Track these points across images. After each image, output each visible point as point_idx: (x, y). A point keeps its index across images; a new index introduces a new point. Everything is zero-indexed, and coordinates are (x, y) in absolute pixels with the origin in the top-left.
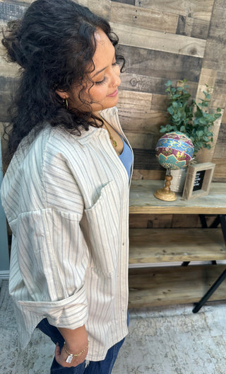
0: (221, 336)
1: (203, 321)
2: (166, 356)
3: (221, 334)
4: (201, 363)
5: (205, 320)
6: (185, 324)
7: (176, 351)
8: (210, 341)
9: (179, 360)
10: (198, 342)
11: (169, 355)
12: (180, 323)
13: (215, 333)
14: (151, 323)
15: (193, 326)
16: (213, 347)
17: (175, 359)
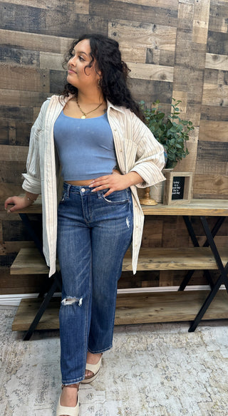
0: (219, 351)
1: (199, 339)
2: (156, 366)
3: (218, 348)
4: (194, 372)
5: (202, 338)
6: (179, 341)
7: (167, 363)
8: (205, 355)
9: (170, 369)
10: (193, 356)
11: (160, 366)
12: (173, 340)
13: (211, 348)
14: (141, 339)
15: (187, 343)
16: (209, 359)
17: (166, 369)
